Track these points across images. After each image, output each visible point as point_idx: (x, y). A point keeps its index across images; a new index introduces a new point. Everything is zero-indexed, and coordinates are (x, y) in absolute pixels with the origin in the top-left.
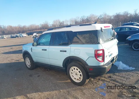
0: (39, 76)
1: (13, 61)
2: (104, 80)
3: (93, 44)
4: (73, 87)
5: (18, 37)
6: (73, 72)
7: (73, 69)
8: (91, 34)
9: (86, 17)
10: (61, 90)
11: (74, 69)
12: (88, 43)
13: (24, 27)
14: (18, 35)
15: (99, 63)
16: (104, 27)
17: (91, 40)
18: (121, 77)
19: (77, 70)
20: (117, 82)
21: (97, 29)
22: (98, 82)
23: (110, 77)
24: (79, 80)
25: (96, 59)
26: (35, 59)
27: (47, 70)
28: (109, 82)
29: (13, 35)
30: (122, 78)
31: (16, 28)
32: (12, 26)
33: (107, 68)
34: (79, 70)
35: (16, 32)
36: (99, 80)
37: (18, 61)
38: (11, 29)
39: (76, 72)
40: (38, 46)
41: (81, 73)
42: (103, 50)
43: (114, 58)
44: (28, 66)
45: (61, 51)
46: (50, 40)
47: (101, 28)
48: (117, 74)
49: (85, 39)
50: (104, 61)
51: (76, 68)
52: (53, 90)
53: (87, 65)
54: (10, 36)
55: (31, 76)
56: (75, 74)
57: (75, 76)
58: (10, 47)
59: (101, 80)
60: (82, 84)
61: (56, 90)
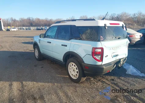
0: (42, 67)
1: (28, 51)
2: (105, 82)
3: (92, 41)
4: (69, 83)
5: (43, 29)
6: (71, 67)
7: (71, 65)
8: (92, 30)
9: (117, 15)
10: (55, 84)
11: (73, 65)
12: (88, 39)
13: (51, 20)
14: (43, 28)
15: (96, 62)
16: (110, 24)
17: (92, 37)
18: (125, 82)
19: (75, 66)
20: (118, 86)
21: (99, 25)
22: (97, 82)
23: (113, 80)
24: (76, 76)
25: (93, 57)
26: (42, 51)
27: (53, 63)
28: (109, 85)
29: (38, 28)
30: (126, 84)
31: (43, 21)
32: (39, 19)
33: (105, 69)
34: (76, 67)
35: (42, 25)
36: (99, 81)
37: (31, 52)
38: (38, 22)
39: (73, 68)
40: (46, 39)
41: (78, 70)
42: (102, 49)
43: (120, 59)
44: (36, 57)
45: (62, 45)
46: (55, 34)
47: (105, 25)
48: (123, 78)
49: (86, 35)
50: (102, 61)
51: (74, 64)
52: (48, 82)
53: (83, 62)
54: (36, 28)
55: (36, 66)
56: (73, 70)
57: (73, 73)
58: (31, 38)
59: (101, 81)
60: (77, 81)
61: (51, 82)
